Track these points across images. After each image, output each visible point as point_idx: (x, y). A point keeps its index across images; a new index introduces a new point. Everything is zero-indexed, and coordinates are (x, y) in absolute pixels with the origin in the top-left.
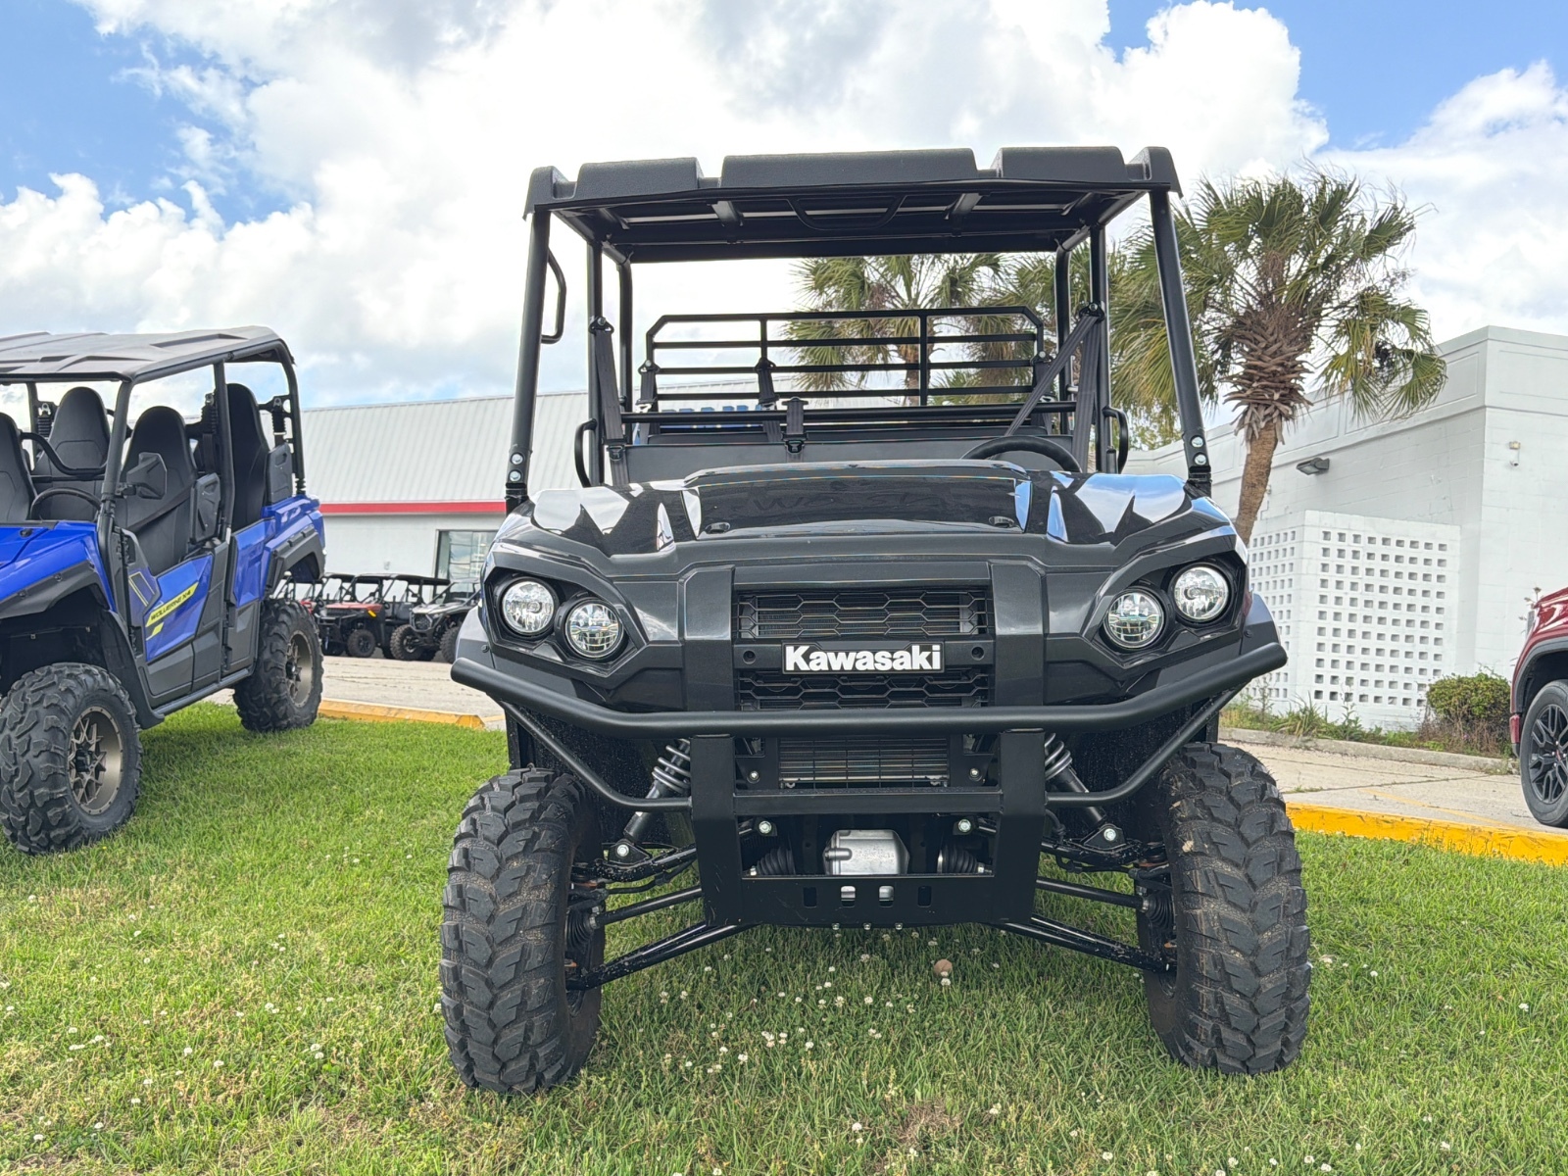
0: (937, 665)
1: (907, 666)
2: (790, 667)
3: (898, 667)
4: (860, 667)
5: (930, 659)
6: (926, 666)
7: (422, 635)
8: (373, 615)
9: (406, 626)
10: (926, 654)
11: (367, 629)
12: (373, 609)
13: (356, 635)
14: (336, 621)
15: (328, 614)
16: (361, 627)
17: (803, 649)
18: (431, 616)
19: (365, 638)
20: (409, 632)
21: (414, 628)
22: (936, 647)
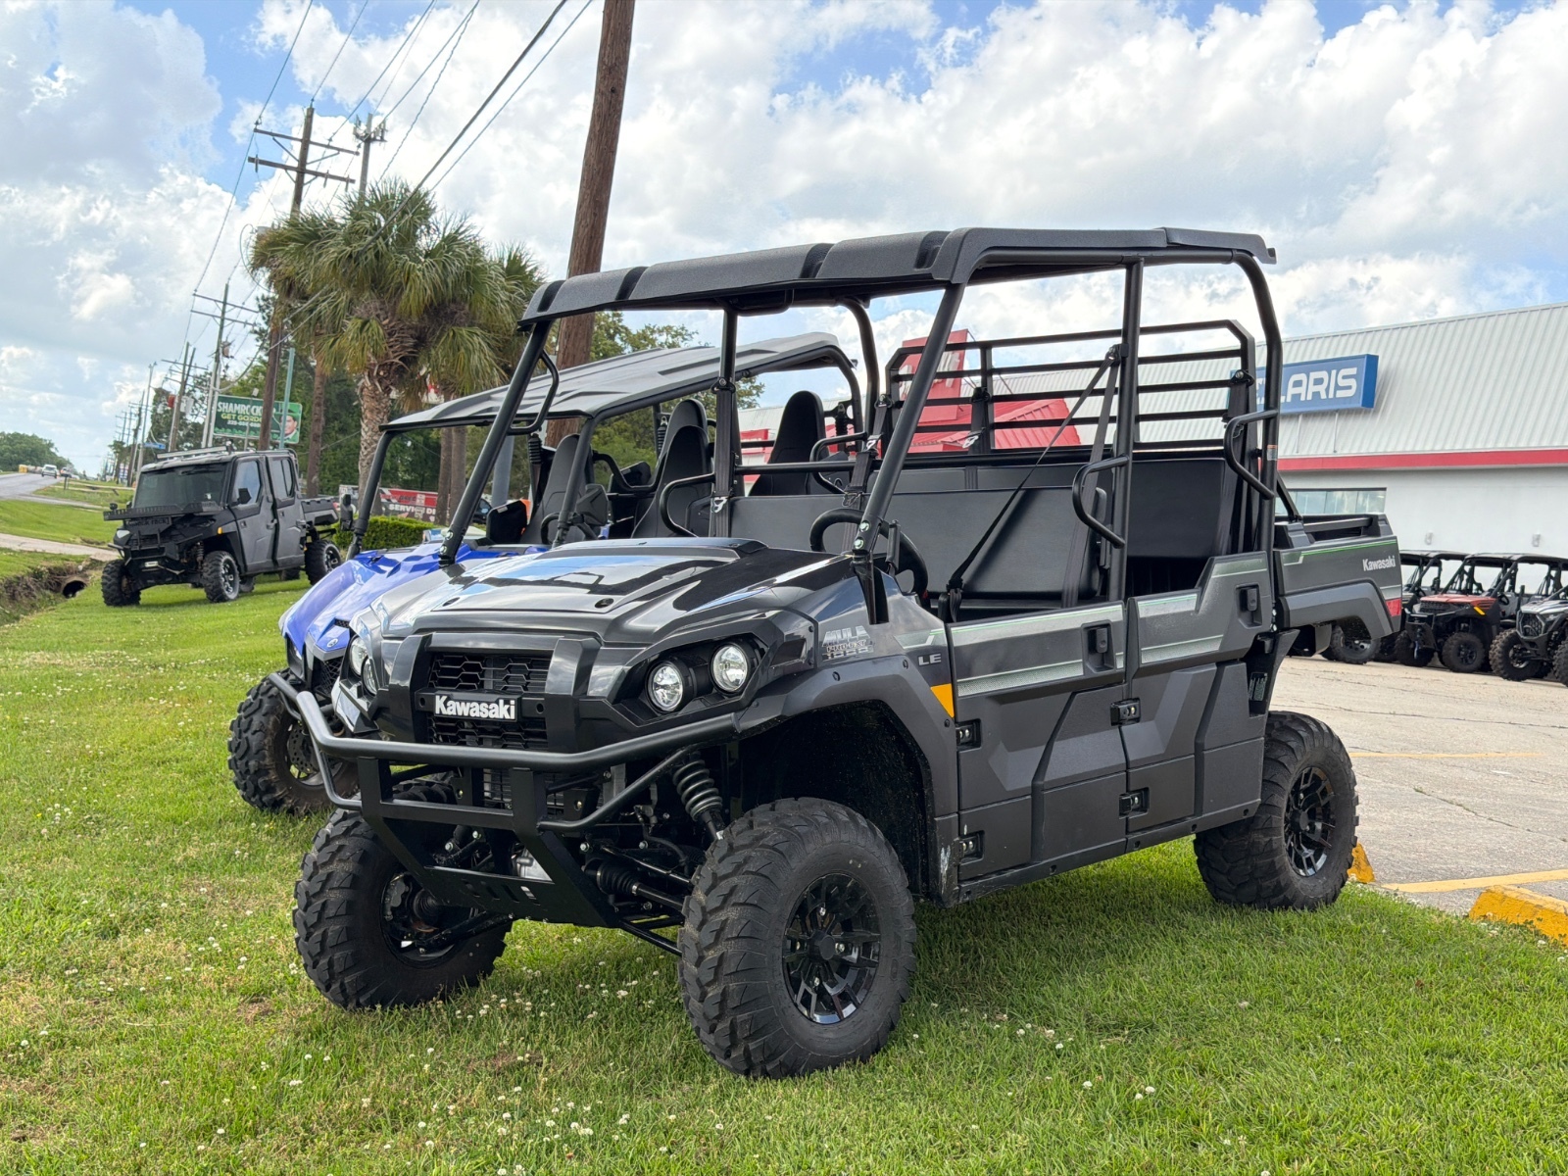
0: (513, 717)
1: (496, 716)
2: (437, 712)
3: (492, 716)
4: (473, 715)
5: (509, 710)
6: (507, 717)
7: (1532, 644)
8: (1482, 613)
9: (1513, 631)
10: (507, 706)
11: (1473, 633)
12: (1481, 604)
13: (1454, 641)
14: (1430, 617)
15: (1422, 610)
16: (1466, 630)
17: (444, 698)
18: (1544, 616)
19: (1467, 645)
20: (1515, 639)
21: (1521, 635)
22: (512, 702)
